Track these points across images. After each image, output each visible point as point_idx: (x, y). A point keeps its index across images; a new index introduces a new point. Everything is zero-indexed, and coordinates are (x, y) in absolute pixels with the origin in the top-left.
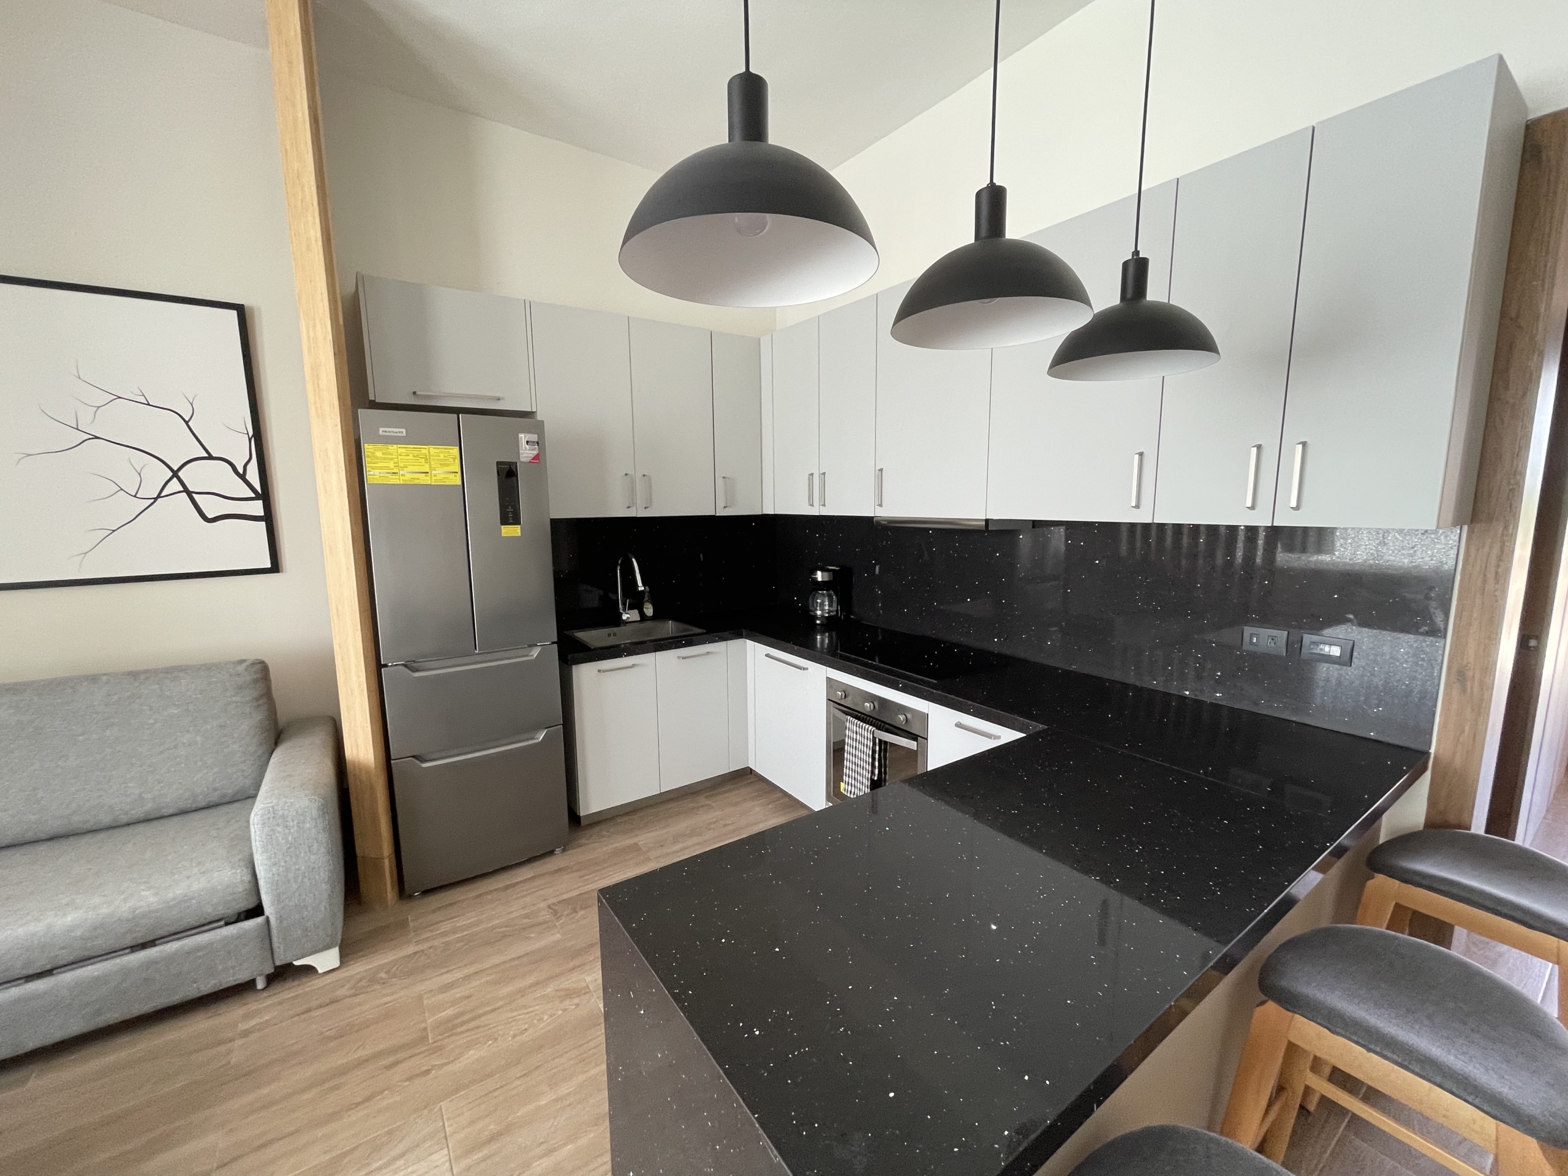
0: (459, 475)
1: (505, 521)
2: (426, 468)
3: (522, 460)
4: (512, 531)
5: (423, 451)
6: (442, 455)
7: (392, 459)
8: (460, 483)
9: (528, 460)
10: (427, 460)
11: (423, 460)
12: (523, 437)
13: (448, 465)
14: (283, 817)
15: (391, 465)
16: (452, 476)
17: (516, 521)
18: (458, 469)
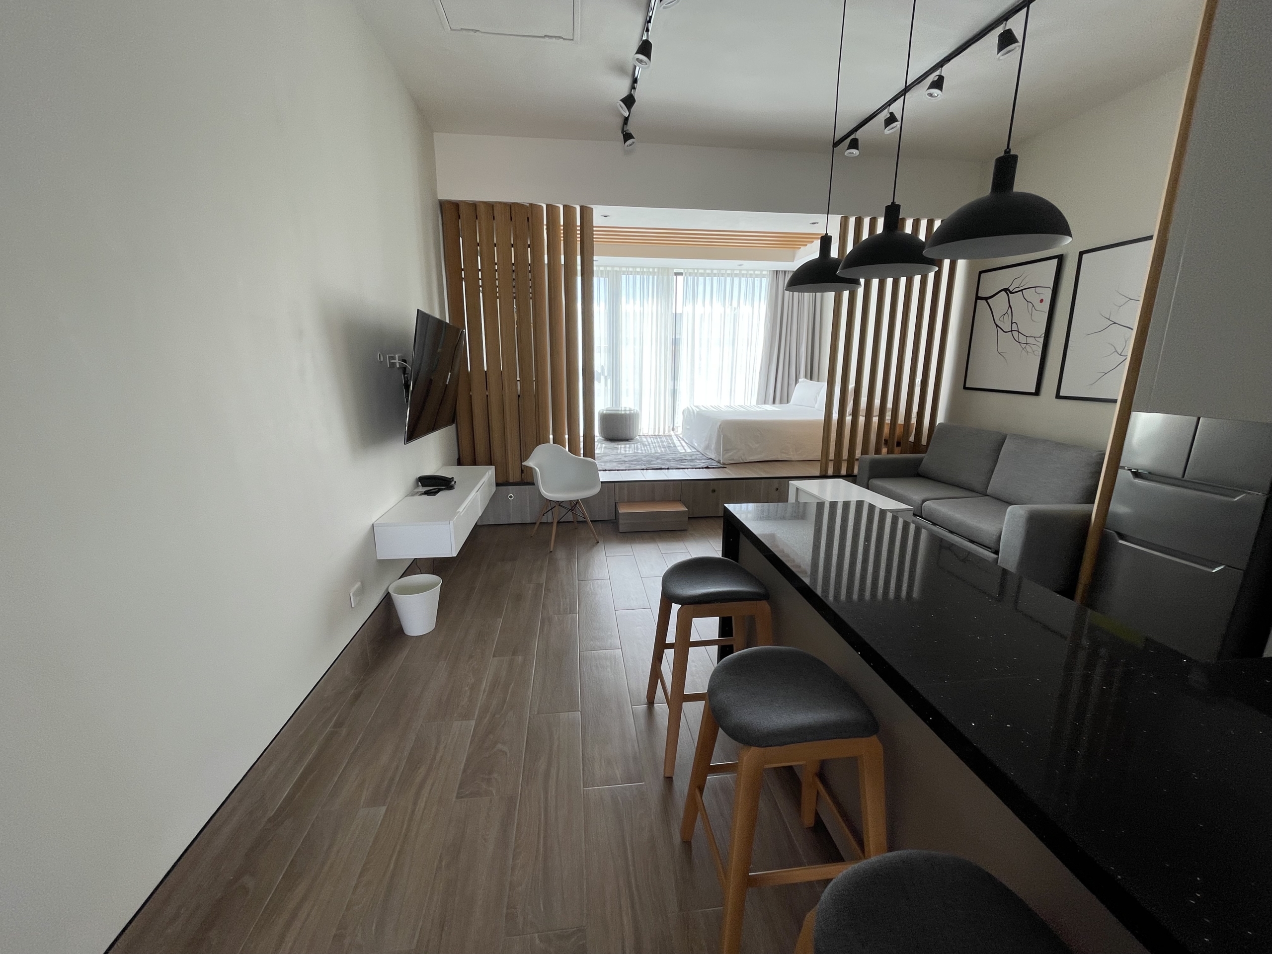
14: (1016, 515)
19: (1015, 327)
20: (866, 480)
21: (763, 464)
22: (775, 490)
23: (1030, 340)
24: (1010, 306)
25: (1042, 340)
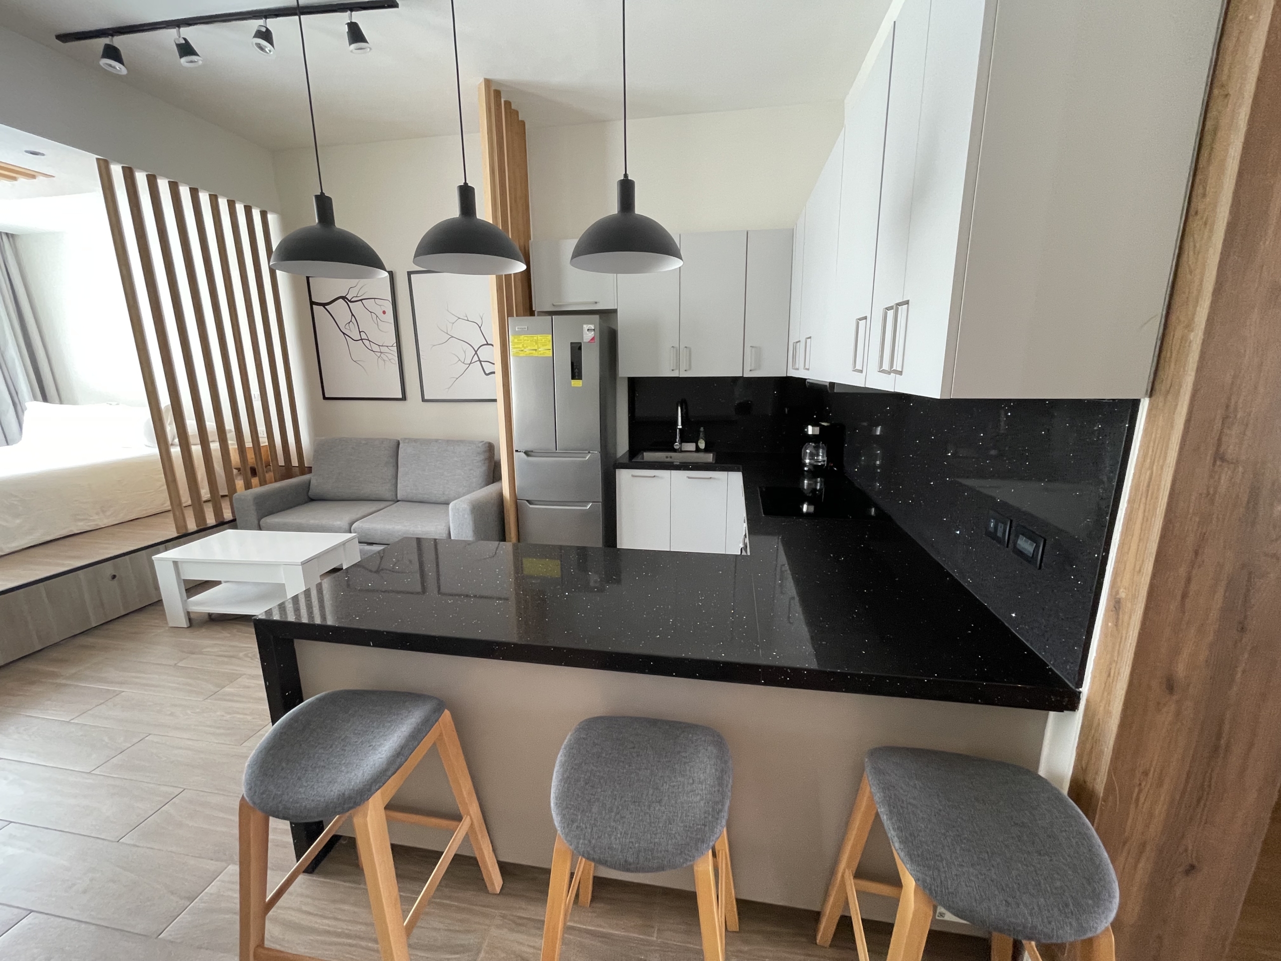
0: (551, 351)
1: (573, 378)
2: (536, 348)
3: (585, 341)
4: (577, 383)
5: (535, 338)
6: (543, 340)
7: (521, 343)
8: (551, 355)
9: (588, 340)
10: (537, 343)
11: (534, 343)
12: (586, 327)
13: (546, 345)
14: (458, 509)
15: (521, 346)
16: (547, 351)
17: (580, 378)
18: (551, 348)
19: (364, 336)
20: (256, 522)
21: (45, 546)
22: (110, 578)
23: (383, 349)
24: (353, 315)
25: (395, 349)
